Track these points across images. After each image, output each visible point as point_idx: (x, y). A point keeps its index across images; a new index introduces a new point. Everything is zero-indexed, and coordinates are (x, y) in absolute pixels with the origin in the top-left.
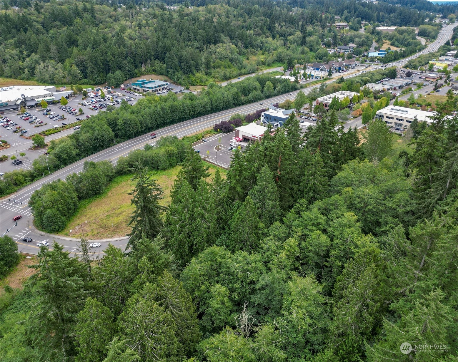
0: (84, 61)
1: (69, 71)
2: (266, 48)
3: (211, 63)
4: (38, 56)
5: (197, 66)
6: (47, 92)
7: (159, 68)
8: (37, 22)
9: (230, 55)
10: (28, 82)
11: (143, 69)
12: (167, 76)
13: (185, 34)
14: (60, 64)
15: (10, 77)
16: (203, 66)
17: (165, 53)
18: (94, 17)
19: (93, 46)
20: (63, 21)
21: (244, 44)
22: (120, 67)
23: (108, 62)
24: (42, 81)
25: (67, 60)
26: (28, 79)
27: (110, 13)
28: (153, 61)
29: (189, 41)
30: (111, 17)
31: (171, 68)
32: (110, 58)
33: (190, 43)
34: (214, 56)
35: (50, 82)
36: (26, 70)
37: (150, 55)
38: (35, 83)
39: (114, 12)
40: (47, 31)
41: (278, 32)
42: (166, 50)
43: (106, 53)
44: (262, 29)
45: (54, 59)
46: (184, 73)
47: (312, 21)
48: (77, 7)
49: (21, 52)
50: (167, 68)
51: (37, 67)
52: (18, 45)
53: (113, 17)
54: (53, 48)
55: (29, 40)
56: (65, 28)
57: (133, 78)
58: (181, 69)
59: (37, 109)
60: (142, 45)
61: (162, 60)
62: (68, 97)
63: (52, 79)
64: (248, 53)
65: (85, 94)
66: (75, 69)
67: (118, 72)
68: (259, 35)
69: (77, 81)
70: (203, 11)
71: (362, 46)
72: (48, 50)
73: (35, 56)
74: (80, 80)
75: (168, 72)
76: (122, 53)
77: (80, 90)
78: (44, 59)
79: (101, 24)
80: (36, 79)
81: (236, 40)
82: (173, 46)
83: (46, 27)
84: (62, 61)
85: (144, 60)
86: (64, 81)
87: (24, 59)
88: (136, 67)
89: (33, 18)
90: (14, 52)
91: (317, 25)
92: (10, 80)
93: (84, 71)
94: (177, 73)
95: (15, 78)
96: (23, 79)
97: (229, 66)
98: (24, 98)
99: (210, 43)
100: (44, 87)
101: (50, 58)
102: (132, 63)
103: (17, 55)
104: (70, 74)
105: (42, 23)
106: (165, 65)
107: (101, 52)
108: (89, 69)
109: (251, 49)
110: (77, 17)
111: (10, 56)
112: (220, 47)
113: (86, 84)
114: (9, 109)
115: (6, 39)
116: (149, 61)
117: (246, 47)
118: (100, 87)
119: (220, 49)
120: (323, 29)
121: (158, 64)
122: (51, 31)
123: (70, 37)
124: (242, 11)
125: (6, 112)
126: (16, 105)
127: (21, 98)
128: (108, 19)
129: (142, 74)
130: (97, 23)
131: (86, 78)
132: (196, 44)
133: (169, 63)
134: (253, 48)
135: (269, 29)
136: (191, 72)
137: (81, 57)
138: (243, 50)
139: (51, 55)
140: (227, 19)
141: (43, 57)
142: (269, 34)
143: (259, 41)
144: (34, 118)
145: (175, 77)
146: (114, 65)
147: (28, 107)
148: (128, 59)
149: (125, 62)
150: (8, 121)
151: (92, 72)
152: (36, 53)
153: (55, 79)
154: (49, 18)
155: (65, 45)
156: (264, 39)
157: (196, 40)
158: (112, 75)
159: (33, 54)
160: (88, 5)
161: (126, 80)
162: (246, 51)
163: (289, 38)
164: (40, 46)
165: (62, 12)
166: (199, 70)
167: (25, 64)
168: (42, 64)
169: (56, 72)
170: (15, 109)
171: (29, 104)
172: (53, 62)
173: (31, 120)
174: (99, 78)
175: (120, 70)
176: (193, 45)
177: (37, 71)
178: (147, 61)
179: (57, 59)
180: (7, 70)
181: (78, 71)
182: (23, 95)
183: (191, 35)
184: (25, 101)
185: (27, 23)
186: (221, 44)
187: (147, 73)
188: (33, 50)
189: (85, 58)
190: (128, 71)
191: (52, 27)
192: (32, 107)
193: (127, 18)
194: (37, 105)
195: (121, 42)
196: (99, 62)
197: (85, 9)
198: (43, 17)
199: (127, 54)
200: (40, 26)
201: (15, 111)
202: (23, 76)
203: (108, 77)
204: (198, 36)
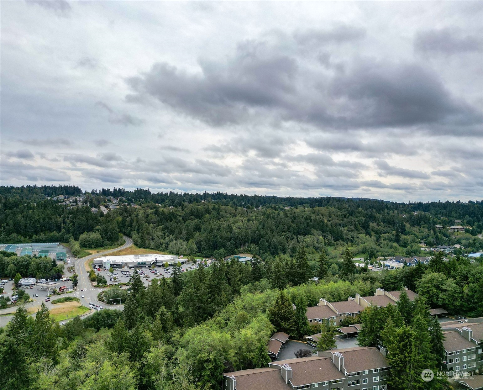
0: (201, 241)
1: (190, 247)
2: (356, 242)
3: (297, 249)
4: (173, 236)
5: (284, 250)
6: (171, 258)
7: (254, 249)
8: (180, 216)
9: (316, 244)
10: (162, 253)
11: (241, 249)
12: (259, 255)
13: (281, 227)
14: (185, 242)
15: (153, 249)
16: (289, 250)
17: (260, 239)
18: (218, 214)
19: (210, 231)
20: (197, 216)
21: (335, 237)
22: (224, 246)
23: (216, 242)
24: (172, 253)
25: (191, 240)
26: (164, 251)
27: (231, 211)
28: (250, 244)
29: (283, 232)
30: (231, 214)
31: (263, 250)
32: (218, 239)
33: (283, 233)
34: (301, 244)
35: (176, 253)
36: (164, 245)
37: (248, 240)
38: (167, 253)
39: (234, 211)
40: (185, 222)
41: (373, 230)
42: (261, 236)
43: (216, 236)
44: (356, 227)
45: (183, 239)
46: (272, 254)
47: (420, 222)
48: (208, 207)
49: (164, 234)
50: (260, 250)
51: (171, 243)
52: (163, 230)
53: (233, 214)
54: (184, 232)
55: (171, 226)
56: (196, 220)
57: (233, 255)
58: (270, 251)
59: (162, 268)
60: (243, 233)
61: (257, 244)
62: (183, 263)
63: (178, 252)
64: (337, 244)
65: (195, 262)
66: (194, 246)
67: (222, 250)
68: (352, 231)
69: (193, 254)
70: (308, 211)
71: (469, 247)
72: (181, 233)
73: (171, 236)
74: (195, 253)
75: (260, 252)
76: (228, 237)
77: (193, 259)
78: (176, 239)
79: (222, 218)
80: (168, 251)
81: (327, 234)
82: (267, 234)
83: (185, 219)
84: (187, 240)
85: (243, 243)
86: (185, 253)
87: (165, 238)
88: (237, 247)
89: (178, 213)
90: (161, 233)
91: (424, 227)
92: (152, 251)
93: (199, 248)
94: (265, 254)
95: (156, 250)
96: (160, 251)
97: (313, 252)
98: (156, 261)
99: (300, 234)
100: (171, 256)
101: (181, 238)
102: (234, 244)
103: (161, 235)
104: (190, 249)
105: (183, 216)
106: (258, 247)
107: (213, 236)
108: (203, 246)
109: (341, 242)
110: (207, 214)
111: (157, 236)
112: (308, 238)
113: (199, 256)
114: (146, 266)
115: (158, 226)
116: (246, 244)
117: (336, 239)
118: (208, 259)
119: (308, 239)
120: (429, 230)
121: (253, 246)
122: (187, 222)
123: (197, 225)
124: (346, 212)
125: (143, 268)
126: (150, 264)
127: (154, 260)
128: (229, 215)
129: (240, 253)
130: (219, 217)
131: (200, 252)
132: (288, 234)
133: (261, 246)
134: (343, 241)
135: (364, 227)
136: (277, 253)
137: (200, 238)
138: (333, 241)
139: (182, 236)
140: (329, 218)
141: (177, 237)
142: (363, 231)
143: (349, 236)
144: (157, 272)
145: (264, 257)
146: (220, 245)
147: (157, 266)
148: (231, 242)
149: (229, 243)
150: (142, 272)
151: (204, 248)
152: (173, 235)
153: (179, 251)
154: (188, 214)
155: (192, 231)
156: (355, 234)
157: (289, 231)
158: (218, 251)
159: (171, 235)
160: (216, 206)
161: (228, 256)
162: (335, 243)
163: (383, 235)
164: (176, 231)
165: (198, 210)
166: (285, 253)
167: (164, 241)
168: (174, 242)
169: (181, 247)
170: (149, 266)
171: (158, 264)
172: (181, 241)
173: (155, 273)
174: (209, 253)
175: (224, 249)
176: (286, 235)
177: (170, 246)
178: (245, 243)
179: (185, 239)
180: (153, 245)
181: (195, 247)
182: (156, 258)
183: (286, 228)
184: (157, 262)
185: (173, 216)
186: (309, 236)
187: (245, 252)
188: (171, 233)
189: (202, 239)
190: (230, 249)
191: (188, 219)
192: (160, 266)
193: (243, 215)
194: (163, 266)
195: (230, 229)
196: (210, 242)
197: (214, 209)
198: (184, 213)
199: (231, 238)
200: (181, 219)
201: (148, 268)
202: (161, 248)
203: (214, 253)
204: (291, 229)
